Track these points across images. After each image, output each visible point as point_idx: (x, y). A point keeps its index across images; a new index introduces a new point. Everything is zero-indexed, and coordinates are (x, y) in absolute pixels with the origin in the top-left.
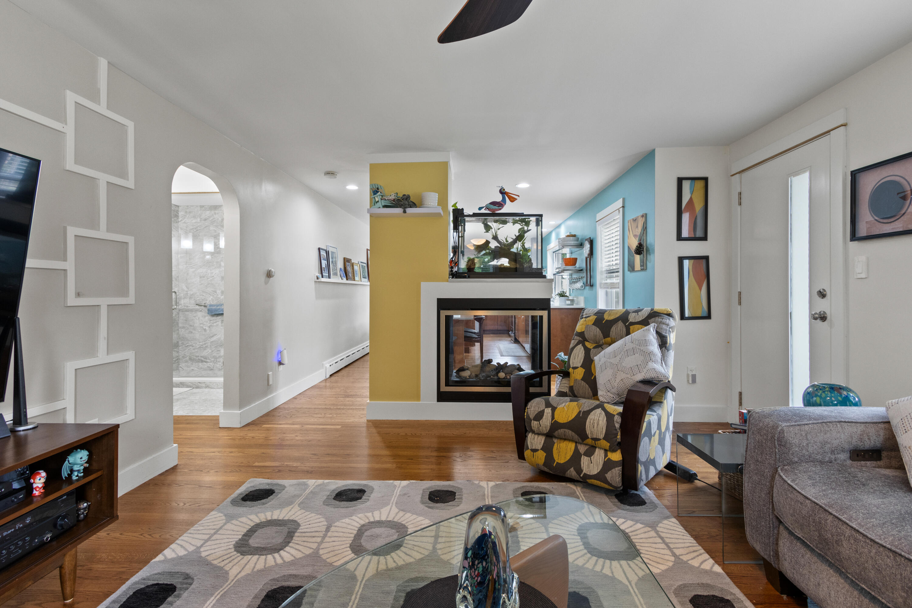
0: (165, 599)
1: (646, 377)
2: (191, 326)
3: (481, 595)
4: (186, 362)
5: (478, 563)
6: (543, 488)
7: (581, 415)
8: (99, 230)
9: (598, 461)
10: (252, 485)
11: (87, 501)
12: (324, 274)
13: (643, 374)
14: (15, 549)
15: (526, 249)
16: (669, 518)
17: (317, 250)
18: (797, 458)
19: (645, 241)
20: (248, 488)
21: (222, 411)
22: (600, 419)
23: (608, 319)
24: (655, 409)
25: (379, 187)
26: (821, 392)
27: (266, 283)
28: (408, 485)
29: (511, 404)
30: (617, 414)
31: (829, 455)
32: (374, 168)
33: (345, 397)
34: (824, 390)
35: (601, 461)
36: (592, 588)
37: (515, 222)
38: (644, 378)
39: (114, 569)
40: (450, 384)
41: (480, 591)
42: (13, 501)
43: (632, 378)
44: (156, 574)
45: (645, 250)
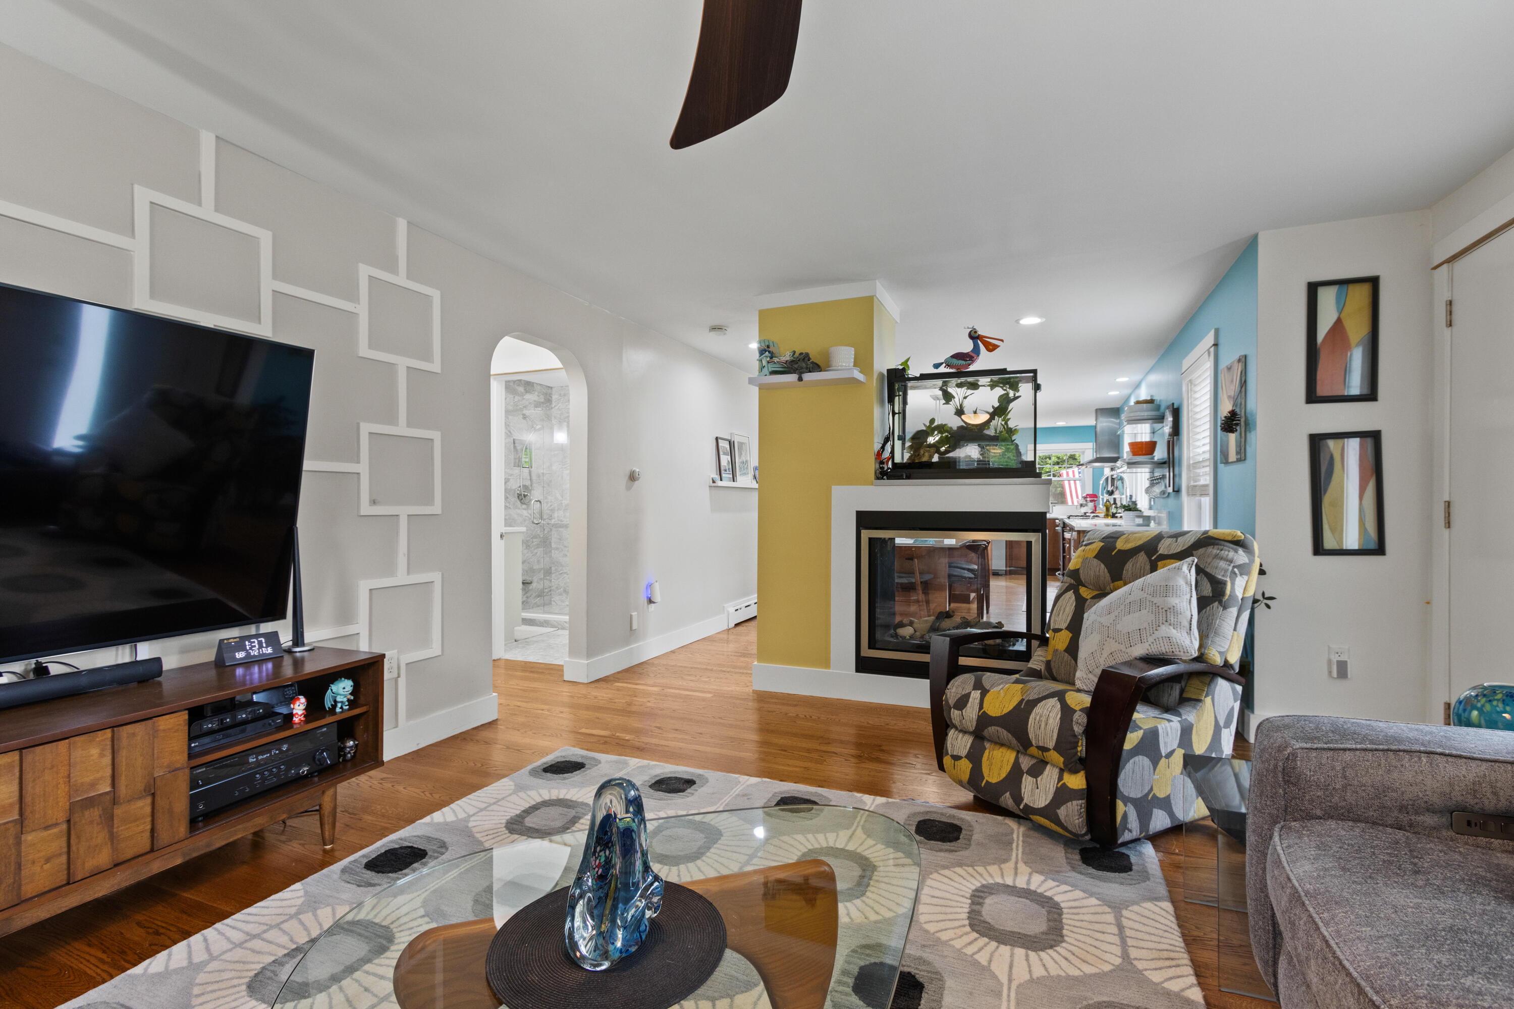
0: (411, 863)
1: (1150, 651)
2: (565, 547)
3: (602, 892)
4: (561, 594)
5: (601, 851)
6: (961, 819)
7: (1022, 707)
8: (398, 425)
9: (1048, 786)
10: (563, 754)
11: (354, 739)
12: (723, 475)
13: (1146, 645)
14: (269, 776)
15: (1011, 429)
16: (1159, 901)
17: (714, 441)
18: (1321, 809)
19: (1243, 406)
20: (557, 757)
21: (567, 659)
22: (1051, 715)
23: (1123, 549)
24: (1181, 711)
25: (771, 345)
26: (1484, 700)
27: (628, 488)
28: (756, 784)
29: (929, 681)
30: (1081, 710)
31: (1396, 813)
32: (766, 317)
33: (741, 656)
34: (1491, 698)
35: (1052, 786)
36: (941, 974)
37: (993, 386)
38: (1147, 652)
39: (382, 824)
40: (877, 646)
41: (601, 887)
42: (270, 724)
43: (1128, 650)
44: (415, 836)
45: (1243, 423)
